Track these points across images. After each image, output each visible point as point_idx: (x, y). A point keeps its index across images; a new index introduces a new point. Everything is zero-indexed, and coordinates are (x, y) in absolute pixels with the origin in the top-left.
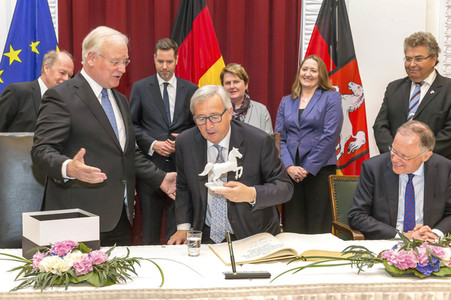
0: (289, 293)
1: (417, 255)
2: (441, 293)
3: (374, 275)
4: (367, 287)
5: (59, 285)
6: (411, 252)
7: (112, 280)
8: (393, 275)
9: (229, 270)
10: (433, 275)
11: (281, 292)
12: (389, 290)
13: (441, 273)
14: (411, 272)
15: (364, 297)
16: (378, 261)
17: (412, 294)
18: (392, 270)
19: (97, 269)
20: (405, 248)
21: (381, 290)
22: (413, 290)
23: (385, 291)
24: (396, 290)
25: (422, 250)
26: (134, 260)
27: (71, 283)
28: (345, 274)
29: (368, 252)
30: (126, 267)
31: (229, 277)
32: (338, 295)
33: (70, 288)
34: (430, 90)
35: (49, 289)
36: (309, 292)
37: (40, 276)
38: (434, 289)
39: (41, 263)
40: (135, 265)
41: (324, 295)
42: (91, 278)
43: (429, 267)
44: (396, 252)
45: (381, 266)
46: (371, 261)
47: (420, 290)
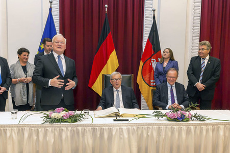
0: (134, 126)
1: (177, 114)
2: (185, 127)
3: (163, 120)
4: (160, 124)
5: (58, 122)
6: (175, 113)
7: (76, 121)
8: (169, 121)
9: (115, 118)
10: (182, 121)
11: (132, 125)
12: (168, 125)
13: (185, 120)
14: (175, 120)
15: (159, 127)
16: (165, 116)
17: (175, 127)
18: (169, 119)
19: (71, 117)
20: (173, 112)
21: (165, 125)
22: (175, 125)
23: (166, 125)
24: (170, 125)
25: (179, 112)
26: (83, 114)
27: (62, 122)
28: (153, 120)
29: (161, 113)
30: (80, 117)
31: (115, 120)
32: (151, 127)
33: (61, 123)
34: (208, 62)
35: (54, 124)
36: (141, 125)
37: (51, 119)
38: (183, 125)
39: (52, 115)
40: (84, 116)
41: (146, 127)
42: (69, 120)
43: (181, 118)
44: (170, 113)
45: (165, 118)
46: (162, 116)
47: (178, 125)
